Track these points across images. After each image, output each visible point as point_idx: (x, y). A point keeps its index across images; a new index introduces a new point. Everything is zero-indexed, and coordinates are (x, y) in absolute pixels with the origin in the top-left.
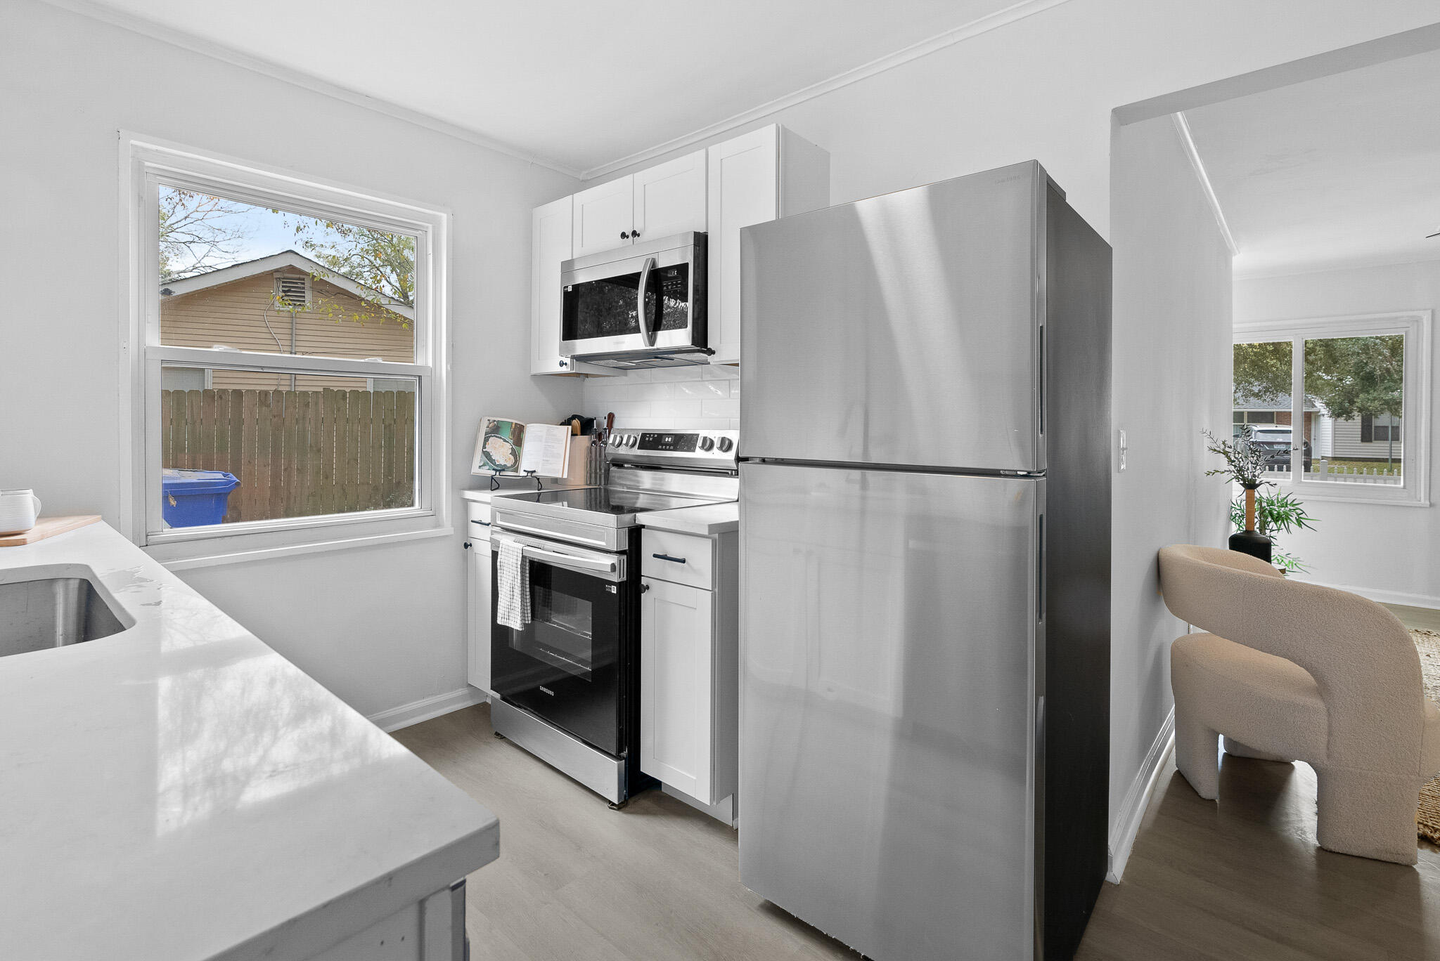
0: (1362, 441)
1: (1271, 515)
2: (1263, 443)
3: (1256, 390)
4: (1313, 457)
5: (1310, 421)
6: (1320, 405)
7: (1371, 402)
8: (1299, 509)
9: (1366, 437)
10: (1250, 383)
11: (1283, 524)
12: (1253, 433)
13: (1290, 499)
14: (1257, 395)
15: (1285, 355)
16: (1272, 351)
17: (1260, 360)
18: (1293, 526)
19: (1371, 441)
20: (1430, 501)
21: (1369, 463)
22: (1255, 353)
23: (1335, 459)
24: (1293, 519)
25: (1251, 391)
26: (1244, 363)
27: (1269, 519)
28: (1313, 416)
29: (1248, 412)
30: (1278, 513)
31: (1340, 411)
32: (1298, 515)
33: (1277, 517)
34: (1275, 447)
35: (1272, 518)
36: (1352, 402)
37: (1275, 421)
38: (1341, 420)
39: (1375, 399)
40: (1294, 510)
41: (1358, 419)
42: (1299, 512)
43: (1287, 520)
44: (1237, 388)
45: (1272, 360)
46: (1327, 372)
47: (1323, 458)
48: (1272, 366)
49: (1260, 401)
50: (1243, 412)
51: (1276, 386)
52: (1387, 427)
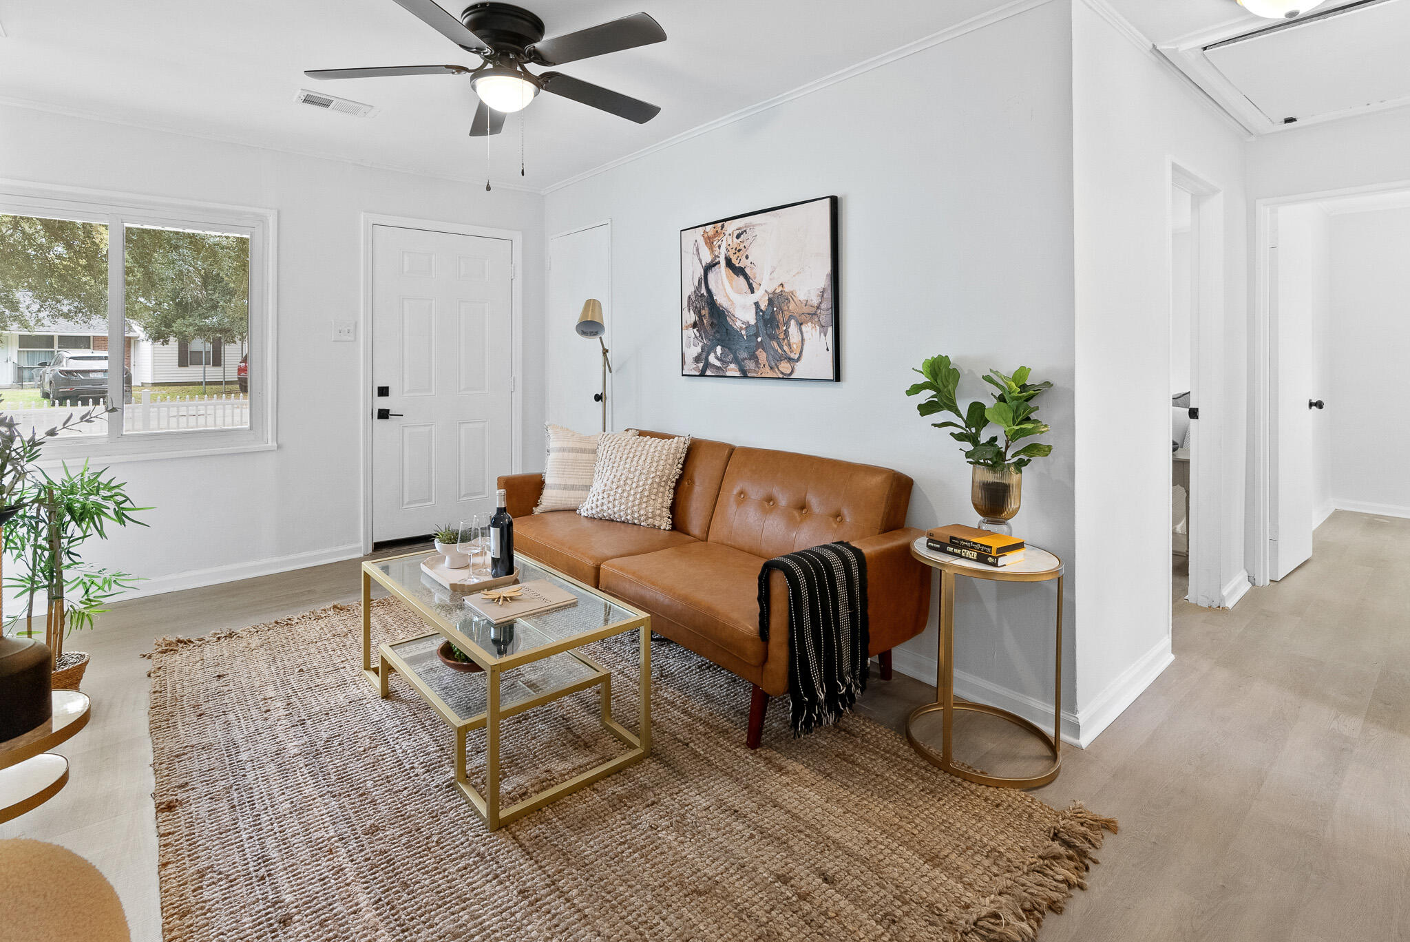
0: (179, 366)
1: (70, 510)
2: (77, 371)
3: (65, 309)
4: (133, 385)
5: (130, 347)
6: (138, 330)
7: (187, 327)
8: (121, 495)
9: (183, 362)
10: (58, 301)
11: (91, 525)
12: (65, 360)
13: (103, 479)
14: (67, 316)
15: (101, 272)
16: (84, 267)
17: (71, 275)
18: (109, 524)
19: (187, 366)
20: (277, 443)
21: (186, 387)
22: (65, 267)
23: (155, 385)
24: (111, 513)
25: (59, 311)
26: (51, 276)
27: (68, 518)
28: (132, 342)
29: (59, 336)
30: (84, 506)
31: (159, 336)
32: (118, 504)
33: (81, 514)
34: (92, 375)
35: (73, 518)
36: (168, 326)
37: (92, 347)
38: (158, 344)
39: (191, 325)
40: (112, 496)
41: (174, 344)
42: (121, 499)
43: (98, 516)
44: (42, 306)
45: (84, 276)
46: (146, 295)
47: (143, 385)
48: (85, 283)
49: (71, 323)
50: (53, 336)
51: (90, 307)
52: (202, 352)
